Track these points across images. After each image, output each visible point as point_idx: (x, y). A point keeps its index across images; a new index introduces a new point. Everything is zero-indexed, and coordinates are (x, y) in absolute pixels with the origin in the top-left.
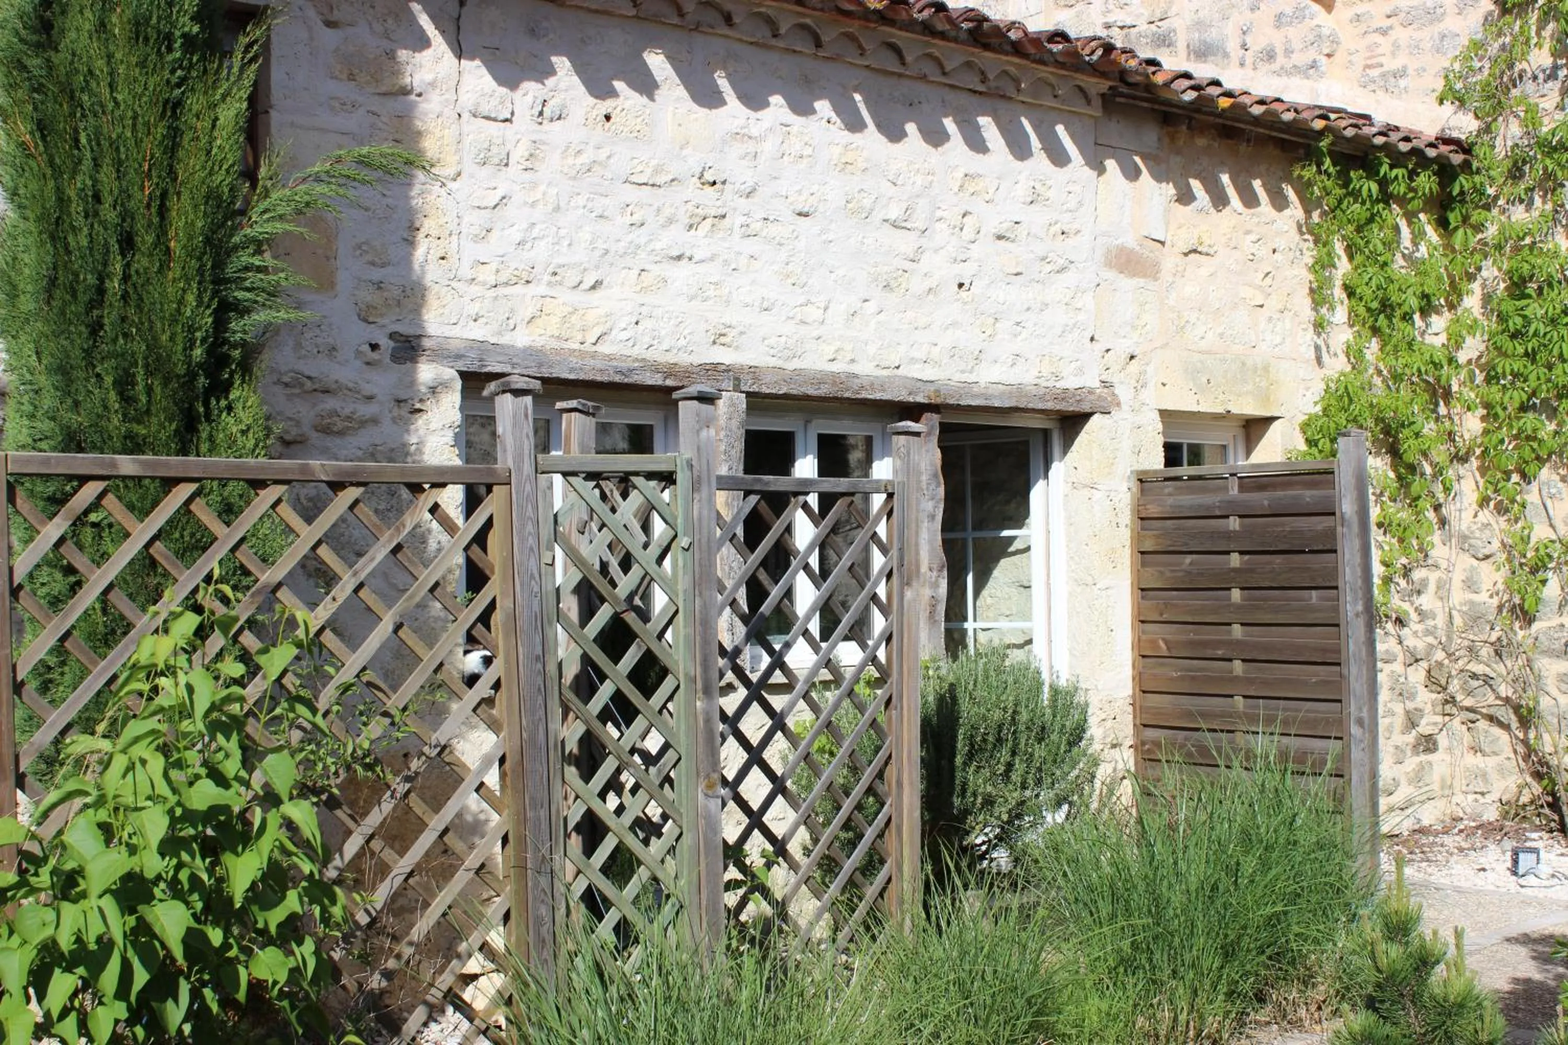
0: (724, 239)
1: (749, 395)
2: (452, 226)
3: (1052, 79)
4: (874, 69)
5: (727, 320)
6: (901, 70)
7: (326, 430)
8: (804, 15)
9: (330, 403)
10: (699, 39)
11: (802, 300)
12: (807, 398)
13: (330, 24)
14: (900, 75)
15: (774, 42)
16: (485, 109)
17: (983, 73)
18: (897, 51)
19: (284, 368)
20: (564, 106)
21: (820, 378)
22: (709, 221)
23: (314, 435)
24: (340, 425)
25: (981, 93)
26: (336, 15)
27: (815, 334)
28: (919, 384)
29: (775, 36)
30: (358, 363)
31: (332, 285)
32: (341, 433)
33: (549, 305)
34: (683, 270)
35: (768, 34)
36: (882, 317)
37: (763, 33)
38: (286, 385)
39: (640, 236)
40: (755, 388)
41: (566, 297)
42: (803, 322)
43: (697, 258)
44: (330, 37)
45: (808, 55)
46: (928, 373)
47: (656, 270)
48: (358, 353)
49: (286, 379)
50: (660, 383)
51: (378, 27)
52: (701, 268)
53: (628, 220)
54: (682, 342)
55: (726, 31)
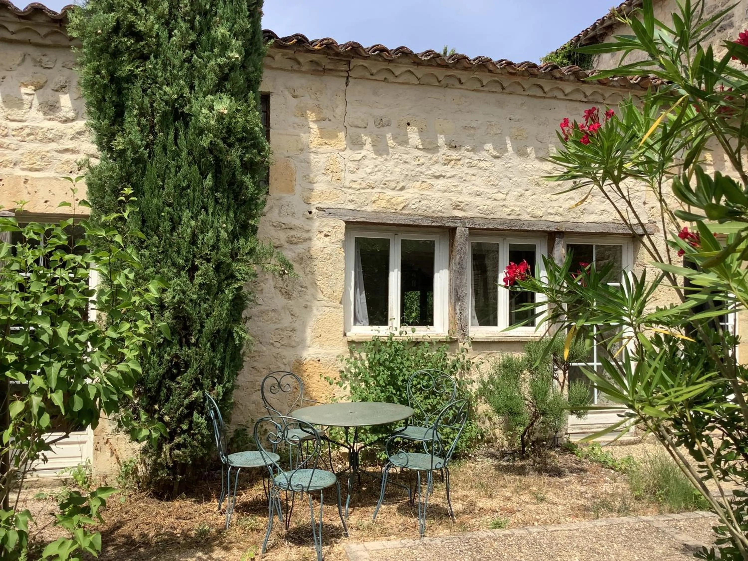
0: (460, 168)
1: (470, 229)
2: (343, 168)
3: (620, 93)
4: (531, 96)
5: (460, 200)
6: (544, 95)
7: (290, 242)
8: (494, 77)
9: (292, 233)
10: (448, 90)
11: (496, 190)
12: (497, 229)
13: (295, 97)
14: (544, 97)
15: (482, 89)
16: (356, 123)
17: (584, 93)
18: (541, 87)
19: (273, 221)
20: (389, 121)
21: (503, 221)
22: (453, 162)
23: (286, 244)
24: (296, 240)
25: (586, 102)
26: (296, 93)
27: (502, 204)
28: (552, 223)
29: (483, 86)
30: (304, 219)
31: (293, 190)
32: (296, 244)
33: (382, 196)
34: (441, 182)
35: (479, 85)
36: (534, 197)
37: (477, 85)
38: (275, 227)
39: (423, 169)
40: (473, 226)
41: (390, 193)
42: (495, 200)
43: (448, 176)
44: (294, 101)
45: (499, 93)
46: (558, 219)
47: (429, 181)
48: (304, 215)
49: (275, 224)
50: (430, 224)
51: (313, 96)
52: (450, 180)
53: (417, 163)
54: (440, 208)
55: (460, 86)
